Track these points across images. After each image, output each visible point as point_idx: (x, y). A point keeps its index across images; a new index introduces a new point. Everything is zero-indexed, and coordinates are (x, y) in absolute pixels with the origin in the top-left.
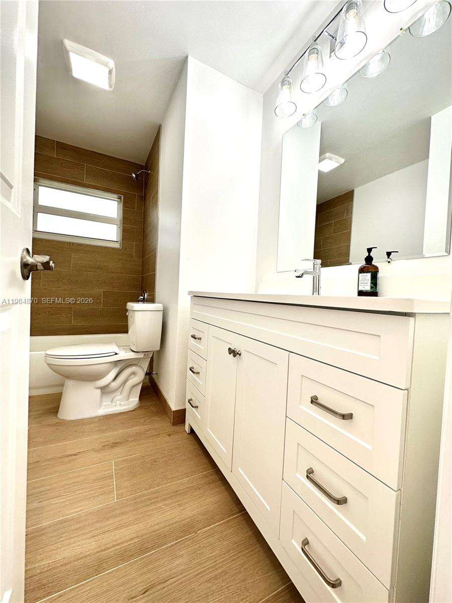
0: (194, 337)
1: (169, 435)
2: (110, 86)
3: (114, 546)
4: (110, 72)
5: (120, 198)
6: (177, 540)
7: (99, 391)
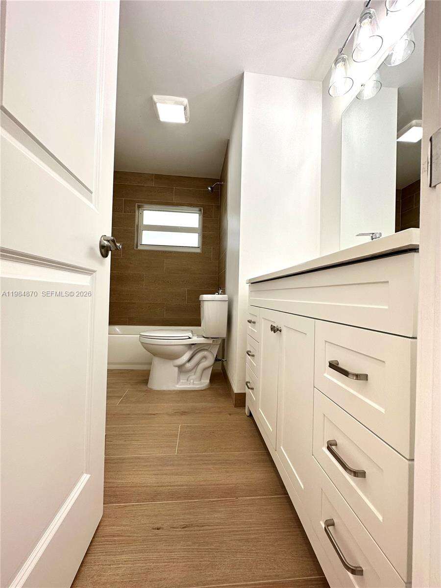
0: (250, 322)
1: (230, 415)
2: (186, 119)
3: (168, 486)
4: (185, 109)
5: (200, 210)
6: (219, 498)
7: (176, 369)
